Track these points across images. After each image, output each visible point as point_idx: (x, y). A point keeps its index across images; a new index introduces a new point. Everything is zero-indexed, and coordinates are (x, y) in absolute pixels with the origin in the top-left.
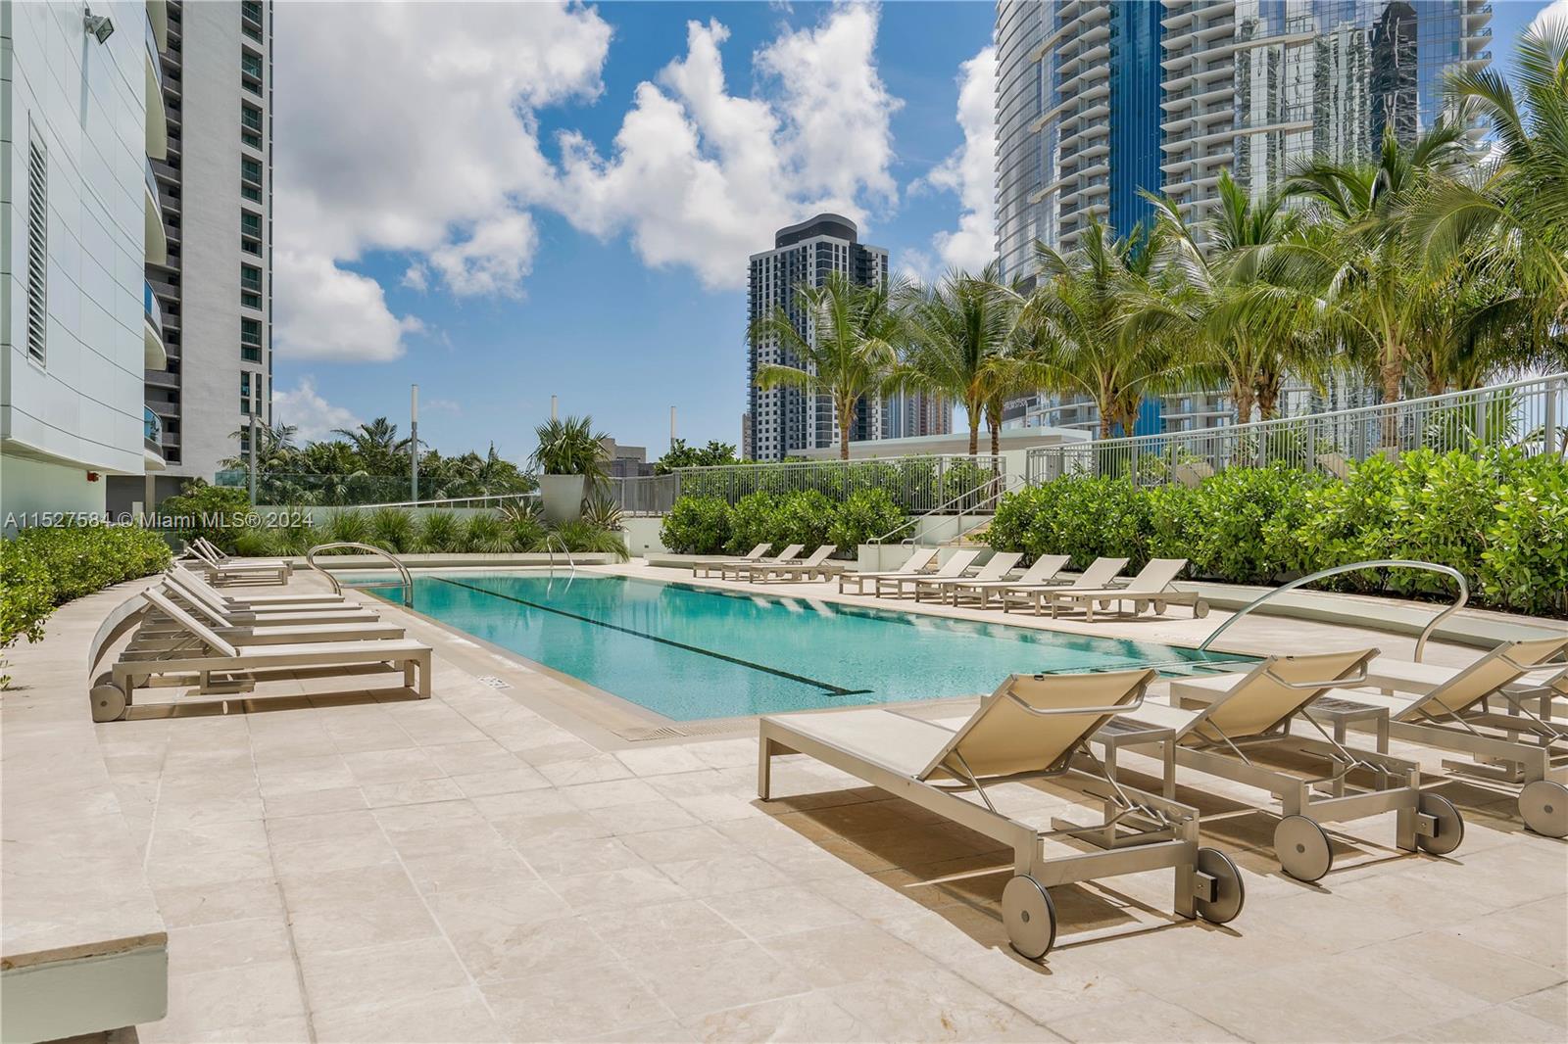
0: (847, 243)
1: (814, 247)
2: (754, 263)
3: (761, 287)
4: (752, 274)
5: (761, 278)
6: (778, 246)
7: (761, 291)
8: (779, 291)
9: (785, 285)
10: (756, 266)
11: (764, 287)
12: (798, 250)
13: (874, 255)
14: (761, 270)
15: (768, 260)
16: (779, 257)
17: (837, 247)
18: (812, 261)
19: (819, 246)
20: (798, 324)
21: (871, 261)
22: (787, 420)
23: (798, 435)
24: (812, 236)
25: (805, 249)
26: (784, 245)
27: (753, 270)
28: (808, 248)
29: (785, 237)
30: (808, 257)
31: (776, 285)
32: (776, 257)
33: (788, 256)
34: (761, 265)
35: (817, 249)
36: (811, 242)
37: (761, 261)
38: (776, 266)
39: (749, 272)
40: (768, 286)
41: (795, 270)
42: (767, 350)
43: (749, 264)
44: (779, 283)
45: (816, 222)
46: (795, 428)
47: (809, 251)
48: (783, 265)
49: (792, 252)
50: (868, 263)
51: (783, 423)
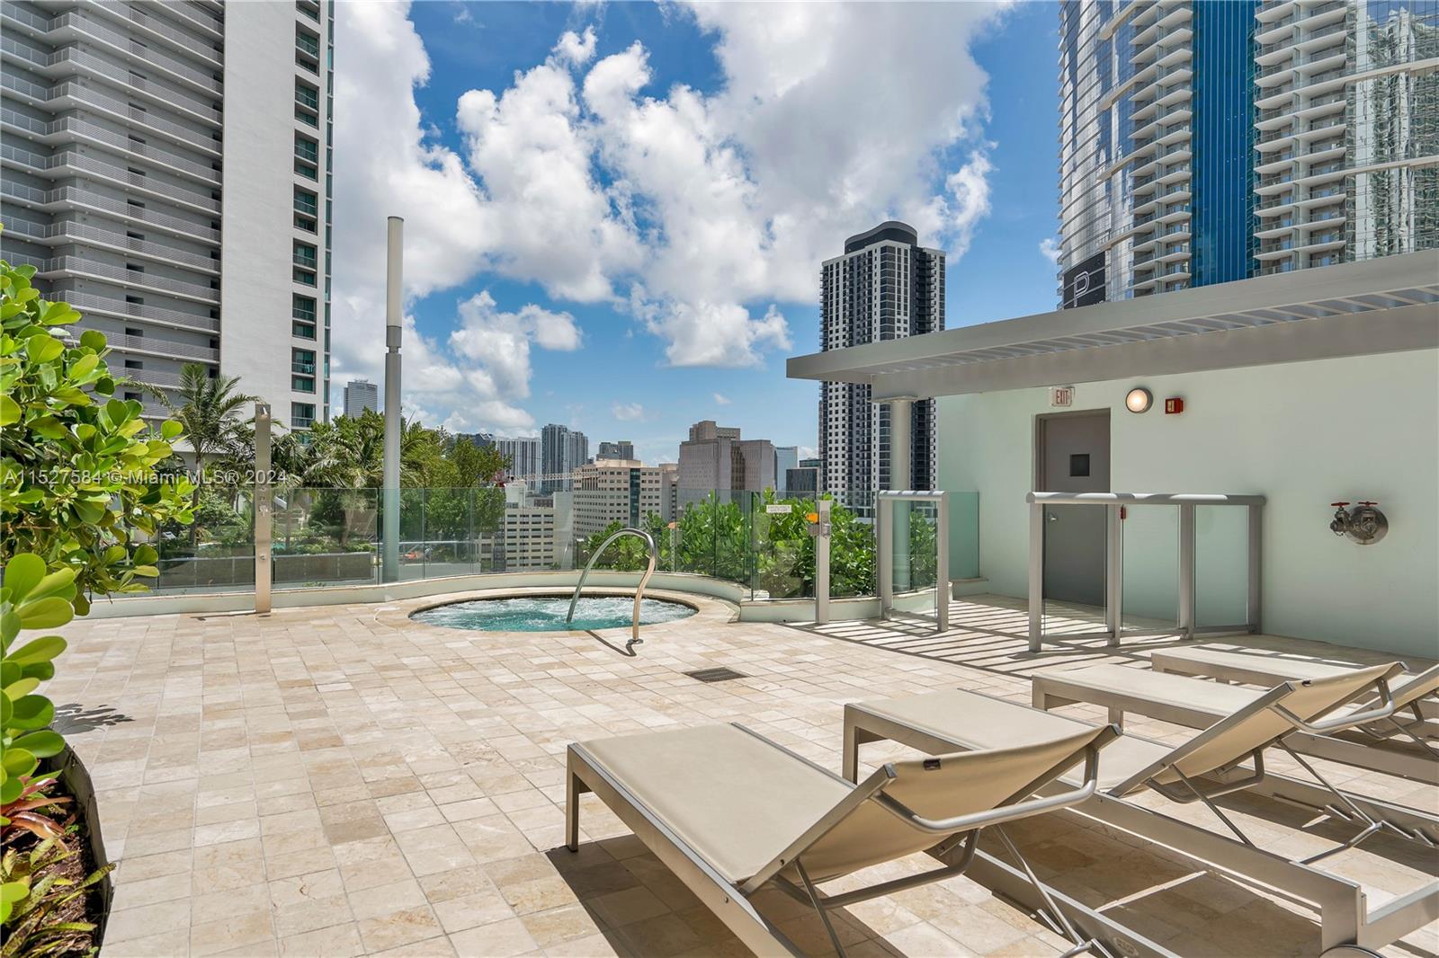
0: (908, 247)
1: (879, 251)
2: (826, 268)
3: (832, 288)
4: (824, 278)
5: (832, 281)
6: (847, 252)
7: (831, 291)
8: (848, 291)
9: (853, 285)
10: (827, 271)
11: (834, 288)
12: (865, 254)
13: (933, 256)
14: (832, 274)
15: (838, 265)
16: (848, 261)
17: (899, 250)
18: (877, 263)
19: (884, 250)
20: (864, 318)
21: (930, 262)
22: (854, 403)
23: (863, 416)
24: (877, 241)
25: (870, 253)
26: (853, 251)
27: (825, 275)
28: (873, 252)
29: (852, 245)
30: (873, 260)
31: (845, 286)
32: (845, 262)
33: (855, 260)
34: (832, 269)
35: (882, 253)
36: (876, 247)
37: (832, 266)
38: (845, 270)
39: (822, 276)
40: (838, 287)
41: (862, 272)
42: (837, 335)
43: (822, 268)
44: (848, 283)
45: (881, 230)
46: (861, 409)
47: (874, 255)
48: (851, 268)
49: (859, 257)
50: (927, 264)
51: (851, 405)
